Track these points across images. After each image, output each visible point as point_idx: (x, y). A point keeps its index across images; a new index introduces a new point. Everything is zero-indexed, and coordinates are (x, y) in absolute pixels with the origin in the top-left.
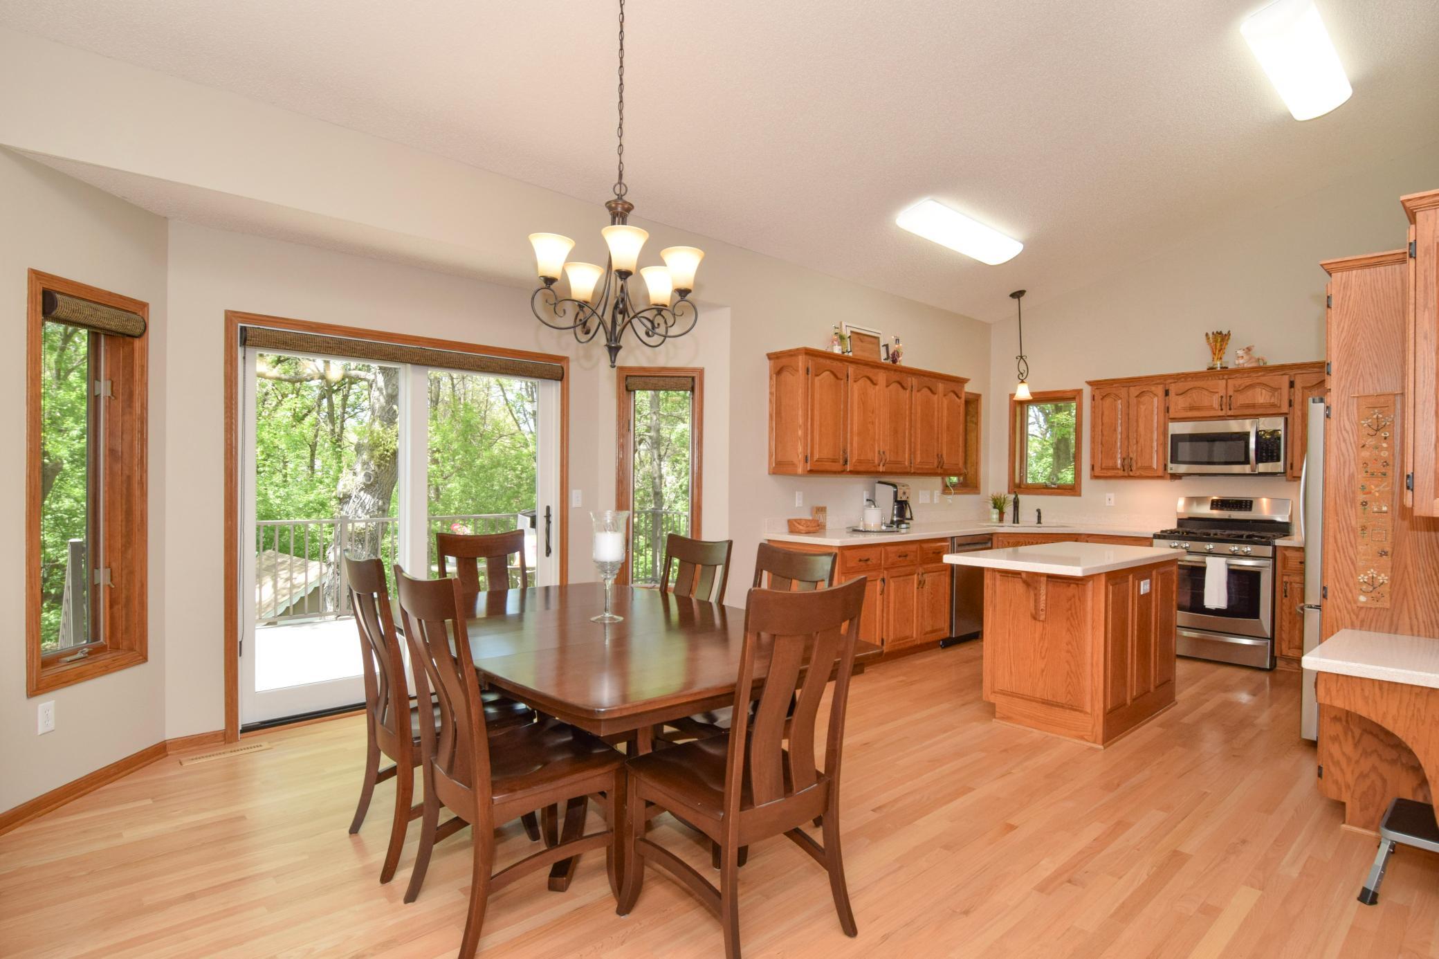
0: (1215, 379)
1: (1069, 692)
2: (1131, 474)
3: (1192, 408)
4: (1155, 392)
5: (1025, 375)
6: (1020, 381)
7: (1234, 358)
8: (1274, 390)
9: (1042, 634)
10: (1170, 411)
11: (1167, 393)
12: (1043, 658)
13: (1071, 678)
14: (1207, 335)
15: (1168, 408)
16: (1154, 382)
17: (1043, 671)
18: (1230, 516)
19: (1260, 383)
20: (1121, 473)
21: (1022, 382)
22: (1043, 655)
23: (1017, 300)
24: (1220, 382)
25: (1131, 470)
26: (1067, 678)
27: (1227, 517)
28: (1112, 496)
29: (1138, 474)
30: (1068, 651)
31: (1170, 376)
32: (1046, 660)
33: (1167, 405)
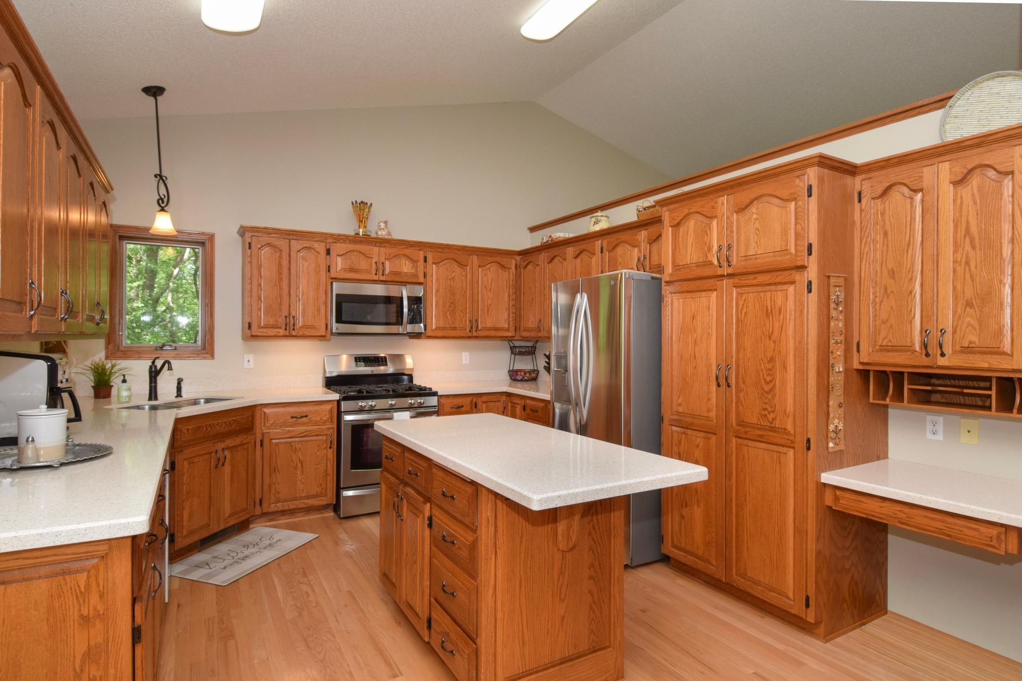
0: (372, 245)
1: (592, 631)
2: (294, 333)
3: (352, 270)
4: (317, 250)
5: (165, 200)
6: (161, 208)
7: (375, 228)
8: (414, 261)
9: (562, 567)
10: (331, 270)
11: (328, 252)
12: (563, 600)
13: (594, 612)
14: (352, 202)
15: (329, 267)
16: (315, 239)
17: (563, 619)
18: (372, 371)
19: (405, 255)
20: (282, 332)
21: (163, 210)
22: (563, 597)
23: (152, 99)
24: (375, 248)
25: (294, 329)
26: (590, 612)
27: (370, 373)
28: (251, 357)
29: (301, 334)
30: (591, 578)
31: (332, 235)
32: (566, 601)
33: (328, 264)
